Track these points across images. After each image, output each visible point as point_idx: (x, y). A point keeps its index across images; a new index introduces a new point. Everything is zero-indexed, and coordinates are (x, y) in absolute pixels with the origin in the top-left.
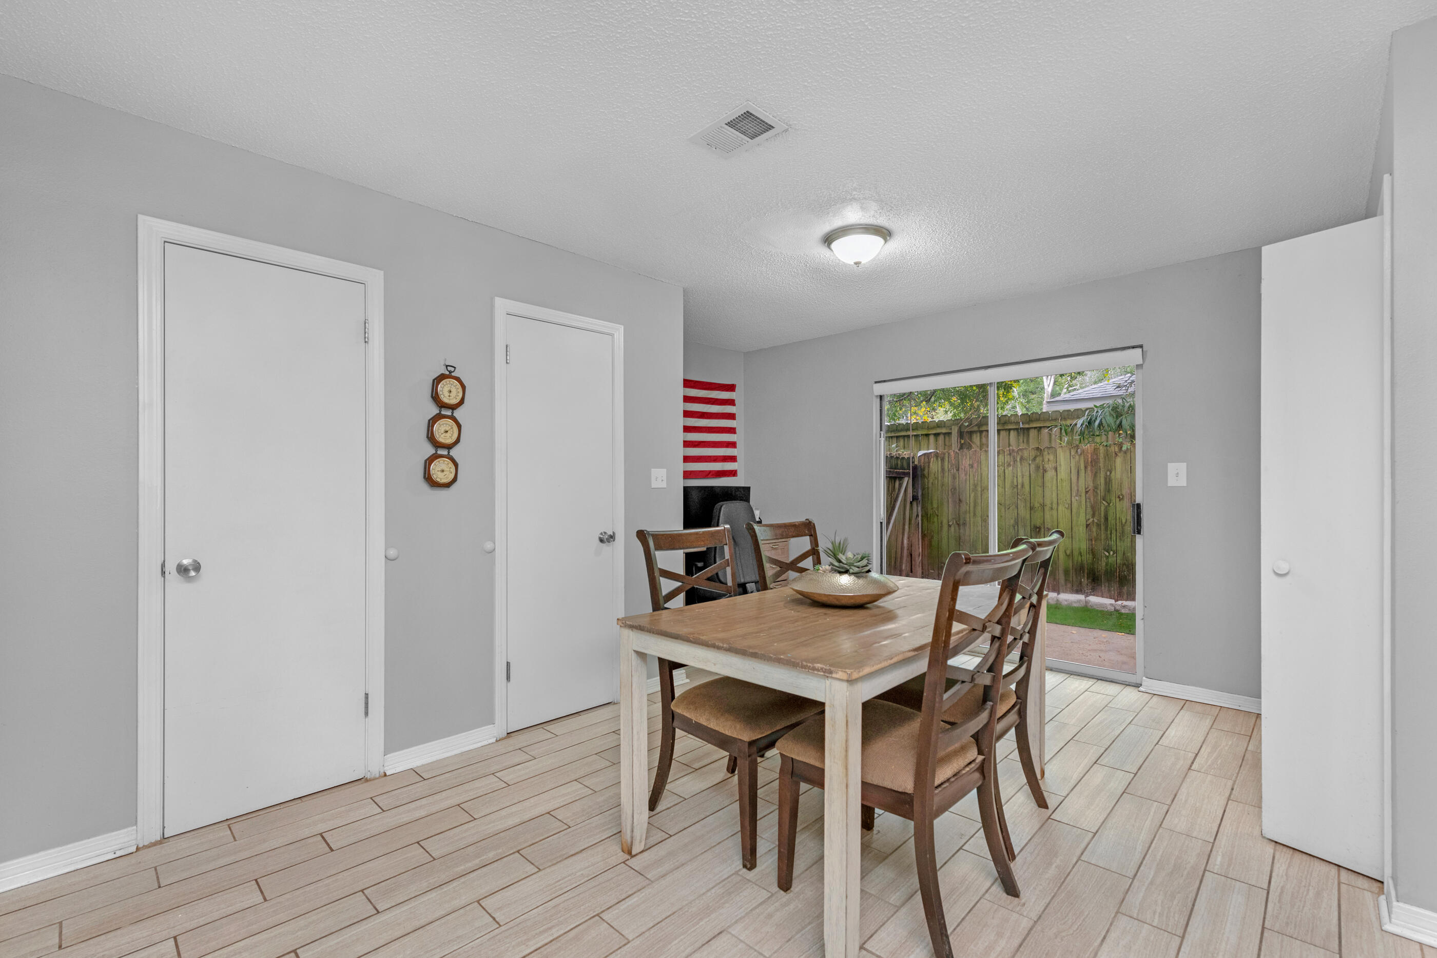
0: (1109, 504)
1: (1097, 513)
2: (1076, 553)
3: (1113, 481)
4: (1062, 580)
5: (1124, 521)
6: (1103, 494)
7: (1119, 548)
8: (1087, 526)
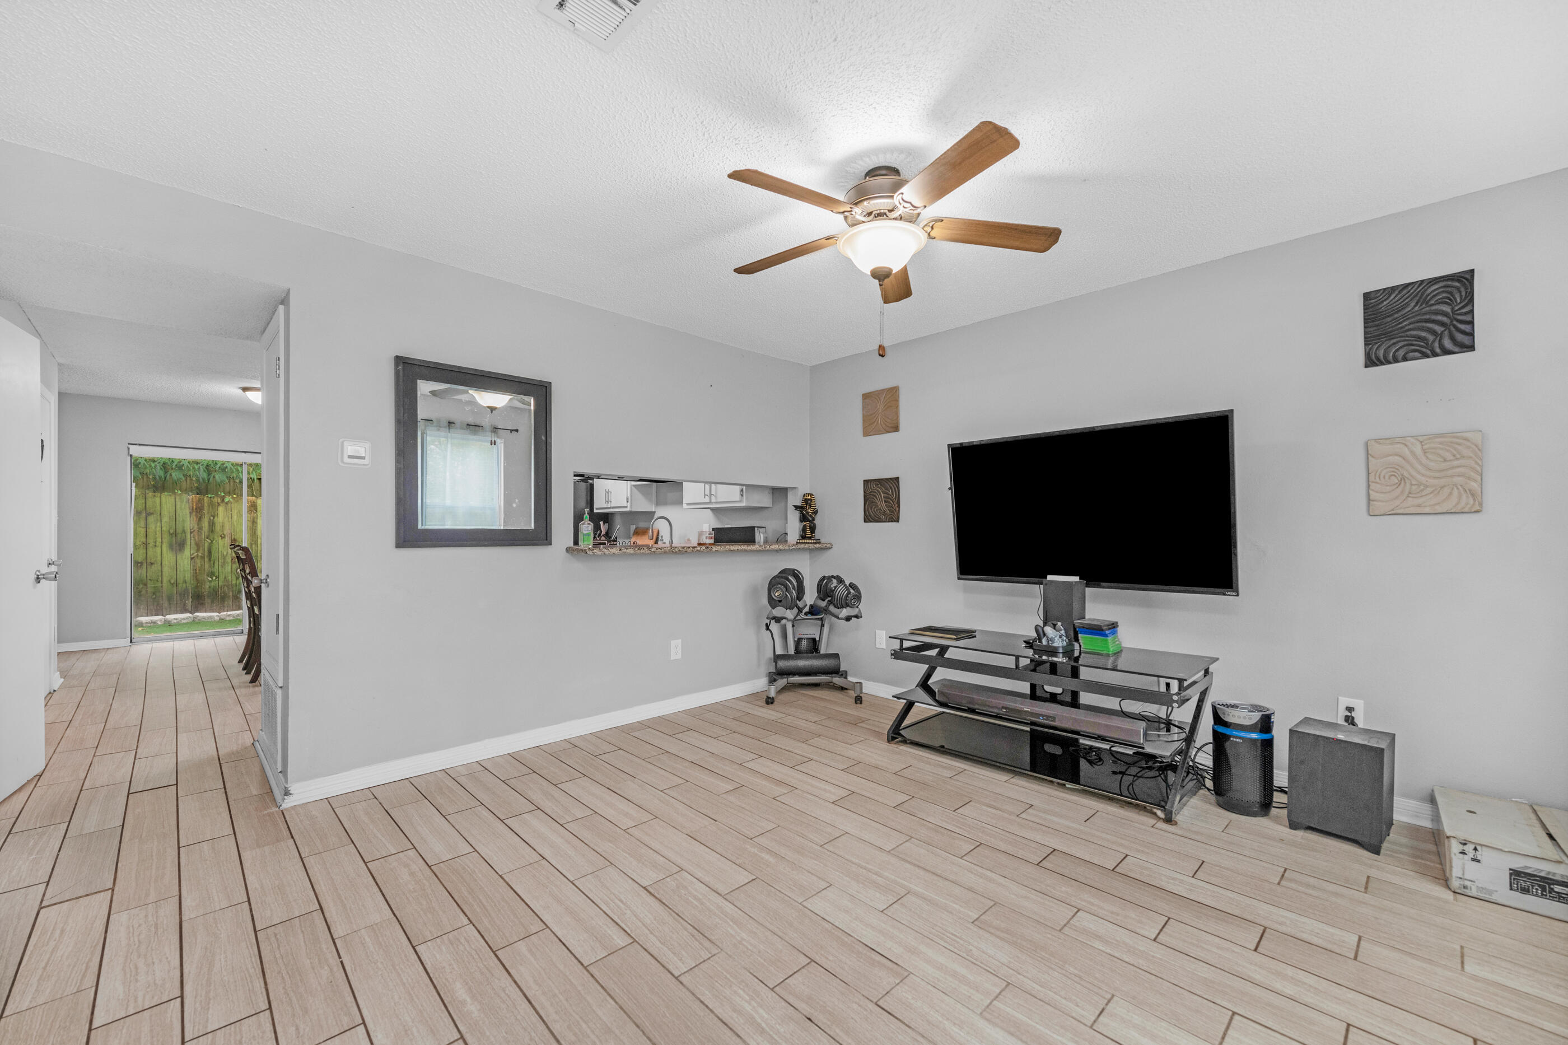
0: (212, 541)
1: (201, 548)
2: (180, 581)
3: (216, 525)
4: (166, 604)
5: (225, 553)
6: (206, 534)
7: (221, 574)
8: (192, 559)
